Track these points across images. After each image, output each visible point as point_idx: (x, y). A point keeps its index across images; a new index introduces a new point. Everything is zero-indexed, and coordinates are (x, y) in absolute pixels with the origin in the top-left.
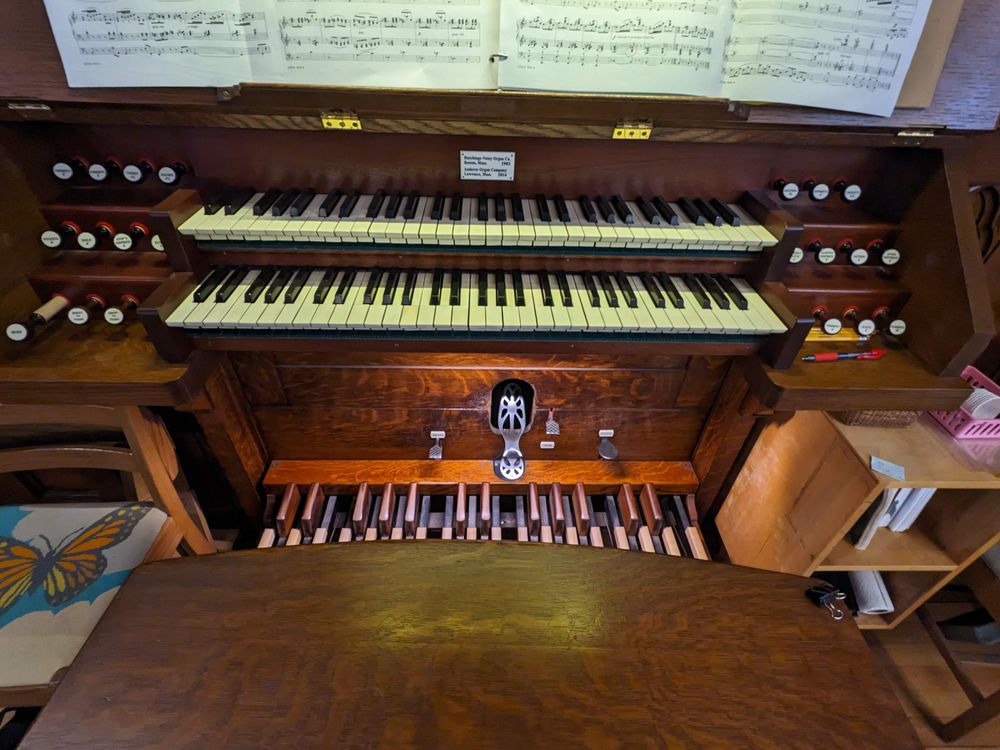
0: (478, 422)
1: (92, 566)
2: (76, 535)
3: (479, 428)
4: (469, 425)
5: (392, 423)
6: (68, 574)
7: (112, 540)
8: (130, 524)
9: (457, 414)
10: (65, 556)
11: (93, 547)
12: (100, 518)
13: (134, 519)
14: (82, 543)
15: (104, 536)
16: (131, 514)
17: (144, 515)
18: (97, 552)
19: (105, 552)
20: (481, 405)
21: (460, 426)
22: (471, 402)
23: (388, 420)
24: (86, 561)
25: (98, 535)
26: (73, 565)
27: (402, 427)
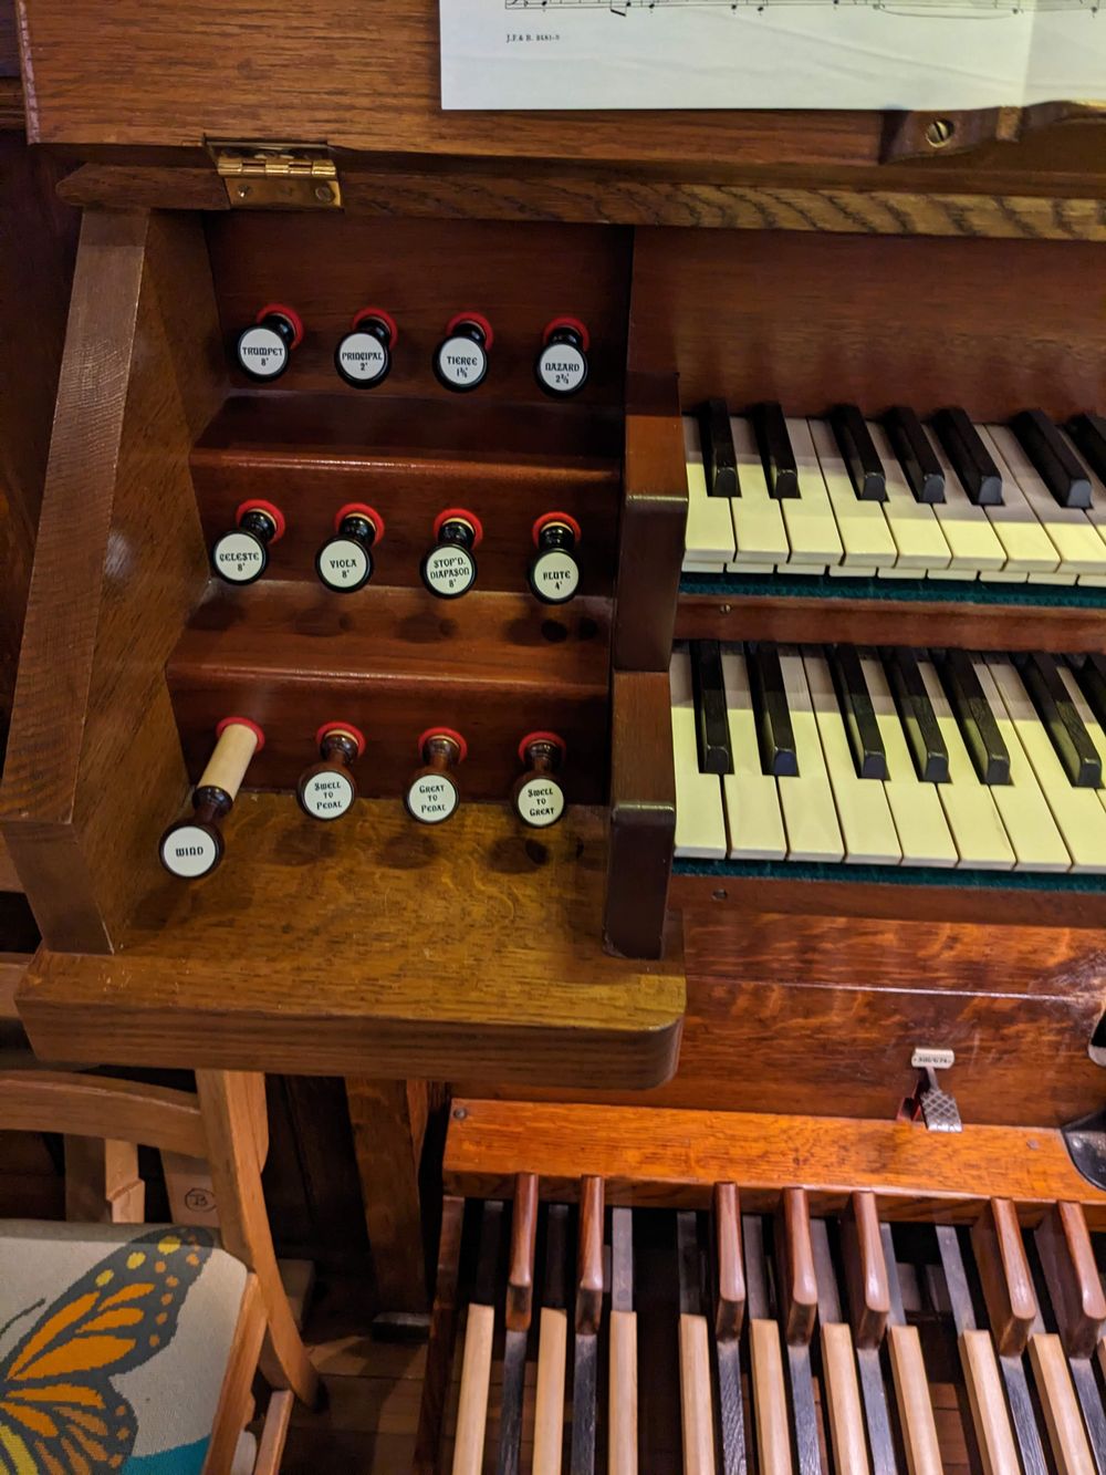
0: (1061, 1032)
1: (97, 1426)
2: (29, 1322)
3: (1056, 1046)
4: (1030, 1037)
5: (814, 1021)
6: (41, 1447)
7: (129, 1345)
8: (167, 1299)
9: (1008, 1006)
10: (19, 1386)
11: (86, 1366)
12: (80, 1274)
13: (172, 1281)
14: (49, 1347)
15: (107, 1332)
16: (160, 1267)
17: (197, 1270)
18: (96, 1379)
19: (119, 1383)
20: (1089, 988)
21: (1003, 1038)
22: (1062, 981)
23: (808, 1014)
24: (76, 1406)
25: (86, 1327)
26: (46, 1419)
27: (842, 1034)
